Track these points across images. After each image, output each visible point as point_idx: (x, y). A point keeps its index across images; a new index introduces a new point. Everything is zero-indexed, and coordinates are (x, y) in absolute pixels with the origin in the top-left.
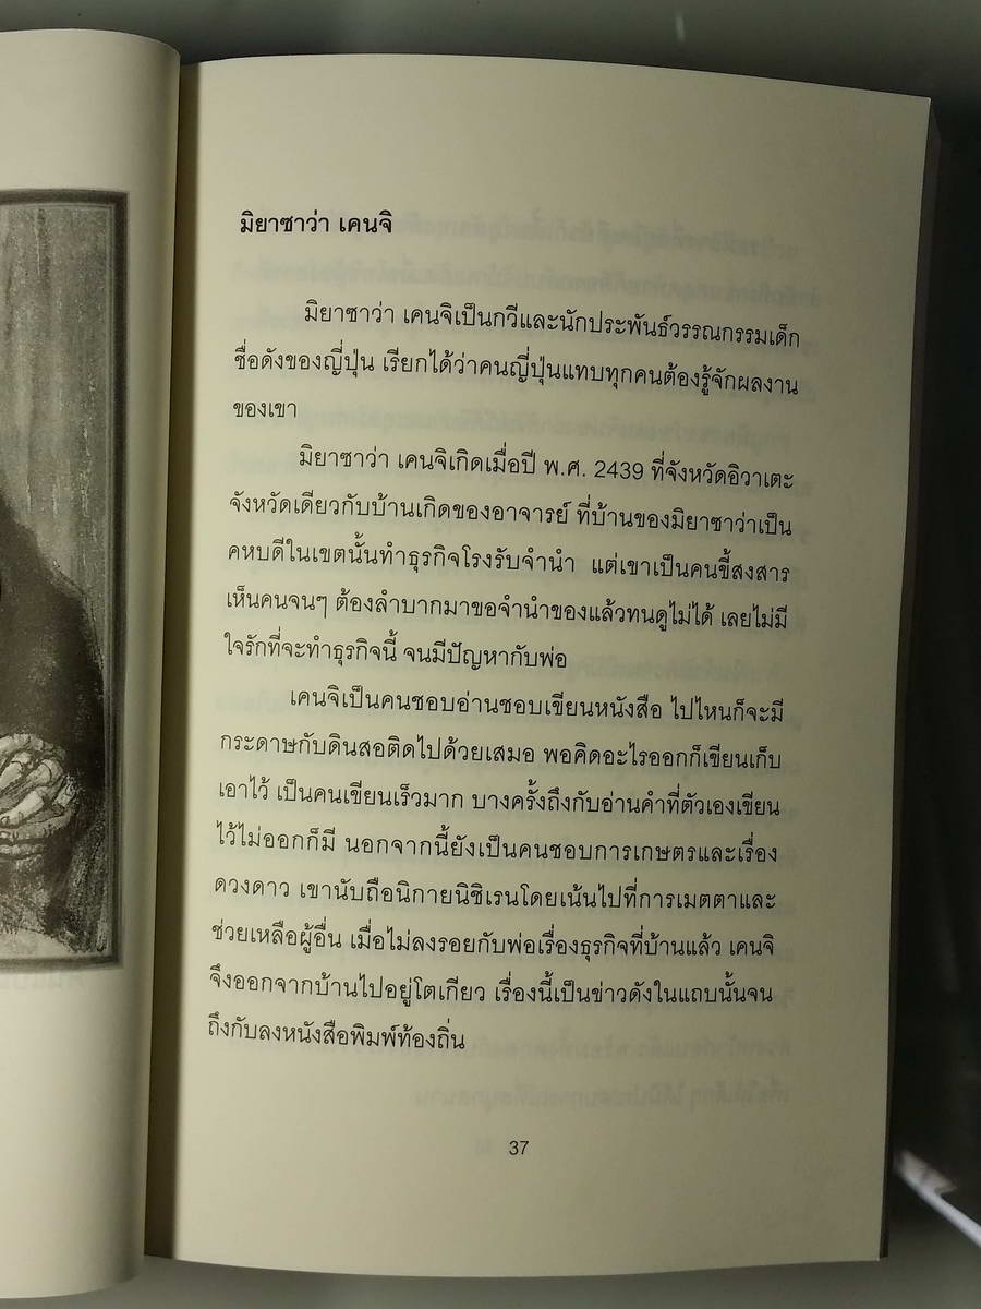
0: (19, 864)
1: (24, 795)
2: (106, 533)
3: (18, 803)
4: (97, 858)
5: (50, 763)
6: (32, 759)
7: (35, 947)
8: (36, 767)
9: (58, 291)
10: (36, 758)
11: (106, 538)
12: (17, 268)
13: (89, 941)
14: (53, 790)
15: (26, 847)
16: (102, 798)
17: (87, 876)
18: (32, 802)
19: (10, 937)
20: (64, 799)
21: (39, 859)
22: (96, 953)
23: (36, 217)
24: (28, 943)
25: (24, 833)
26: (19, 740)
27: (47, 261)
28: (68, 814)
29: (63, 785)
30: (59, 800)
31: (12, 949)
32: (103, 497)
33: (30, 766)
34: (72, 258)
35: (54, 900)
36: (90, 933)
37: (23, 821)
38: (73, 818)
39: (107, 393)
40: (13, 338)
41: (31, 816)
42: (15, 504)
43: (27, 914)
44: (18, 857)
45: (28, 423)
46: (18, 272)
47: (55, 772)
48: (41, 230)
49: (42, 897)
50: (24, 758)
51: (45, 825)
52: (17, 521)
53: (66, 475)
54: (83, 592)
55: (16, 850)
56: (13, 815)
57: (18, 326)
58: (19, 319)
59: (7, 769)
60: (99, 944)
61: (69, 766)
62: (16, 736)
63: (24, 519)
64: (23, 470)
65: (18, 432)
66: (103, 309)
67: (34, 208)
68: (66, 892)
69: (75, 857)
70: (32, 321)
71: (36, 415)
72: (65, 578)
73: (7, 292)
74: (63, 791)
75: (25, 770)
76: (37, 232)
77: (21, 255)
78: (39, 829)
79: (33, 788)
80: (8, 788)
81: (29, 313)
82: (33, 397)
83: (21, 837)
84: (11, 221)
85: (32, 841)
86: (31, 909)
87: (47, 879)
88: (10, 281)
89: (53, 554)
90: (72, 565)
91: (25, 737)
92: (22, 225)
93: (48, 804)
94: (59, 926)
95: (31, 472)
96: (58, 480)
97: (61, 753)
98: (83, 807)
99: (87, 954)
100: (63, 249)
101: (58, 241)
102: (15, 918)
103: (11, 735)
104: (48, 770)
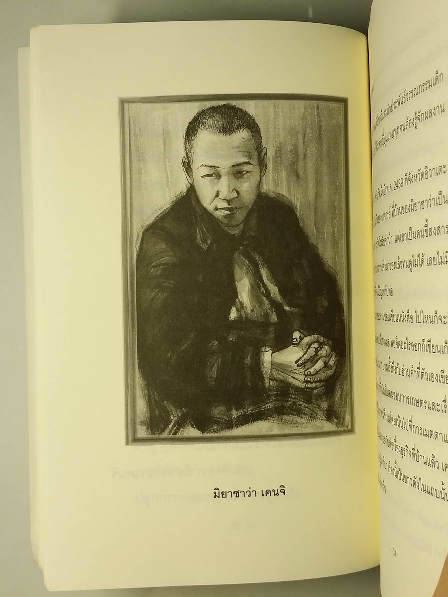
0: (315, 391)
1: (317, 361)
2: (344, 246)
3: (314, 365)
4: (344, 387)
5: (326, 347)
6: (319, 346)
7: (323, 427)
8: (321, 349)
9: (325, 141)
10: (321, 345)
11: (344, 248)
12: (308, 129)
13: (342, 424)
14: (328, 359)
15: (318, 384)
16: (345, 361)
17: (341, 395)
18: (320, 364)
19: (313, 423)
20: (332, 362)
21: (323, 389)
22: (346, 428)
23: (315, 107)
24: (321, 426)
25: (318, 377)
26: (314, 337)
27: (320, 127)
28: (334, 369)
29: (331, 357)
30: (330, 363)
31: (314, 428)
32: (342, 231)
33: (319, 349)
34: (330, 126)
35: (329, 406)
36: (343, 419)
37: (317, 373)
38: (335, 370)
39: (343, 186)
40: (307, 160)
41: (320, 370)
42: (309, 234)
43: (319, 413)
44: (315, 388)
45: (314, 198)
46: (308, 130)
47: (328, 351)
48: (317, 113)
49: (325, 405)
50: (316, 345)
51: (325, 374)
52: (310, 241)
53: (329, 221)
54: (336, 273)
55: (314, 385)
56: (312, 370)
57: (309, 155)
58: (309, 152)
59: (309, 350)
60: (346, 424)
61: (333, 348)
62: (312, 336)
63: (313, 240)
64: (312, 218)
65: (310, 202)
66: (341, 149)
67: (315, 103)
68: (334, 402)
69: (336, 387)
70: (315, 154)
71: (317, 195)
72: (330, 267)
73: (304, 140)
74: (331, 359)
75: (317, 351)
76: (316, 113)
77: (309, 123)
78: (323, 376)
79: (319, 359)
80: (309, 359)
81: (313, 150)
82: (316, 187)
83: (316, 380)
84: (305, 108)
85: (320, 381)
86: (321, 411)
87: (327, 397)
88: (305, 135)
89: (325, 256)
90: (332, 261)
91: (316, 336)
92: (309, 110)
93: (326, 364)
94: (332, 417)
95: (316, 220)
96: (326, 224)
97: (330, 342)
98: (339, 366)
99: (342, 429)
100: (326, 122)
101: (325, 119)
102: (314, 415)
103: (311, 336)
104: (325, 350)
